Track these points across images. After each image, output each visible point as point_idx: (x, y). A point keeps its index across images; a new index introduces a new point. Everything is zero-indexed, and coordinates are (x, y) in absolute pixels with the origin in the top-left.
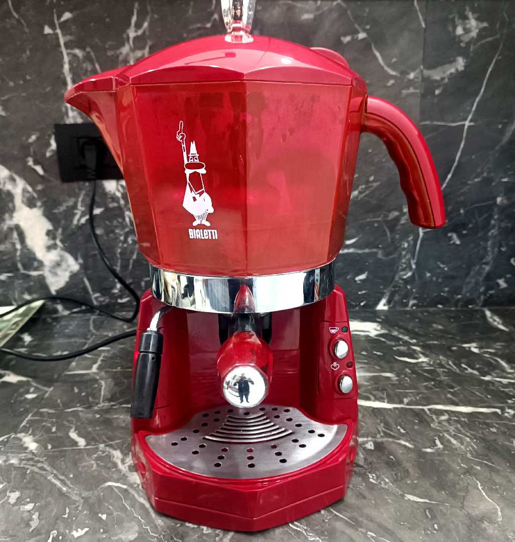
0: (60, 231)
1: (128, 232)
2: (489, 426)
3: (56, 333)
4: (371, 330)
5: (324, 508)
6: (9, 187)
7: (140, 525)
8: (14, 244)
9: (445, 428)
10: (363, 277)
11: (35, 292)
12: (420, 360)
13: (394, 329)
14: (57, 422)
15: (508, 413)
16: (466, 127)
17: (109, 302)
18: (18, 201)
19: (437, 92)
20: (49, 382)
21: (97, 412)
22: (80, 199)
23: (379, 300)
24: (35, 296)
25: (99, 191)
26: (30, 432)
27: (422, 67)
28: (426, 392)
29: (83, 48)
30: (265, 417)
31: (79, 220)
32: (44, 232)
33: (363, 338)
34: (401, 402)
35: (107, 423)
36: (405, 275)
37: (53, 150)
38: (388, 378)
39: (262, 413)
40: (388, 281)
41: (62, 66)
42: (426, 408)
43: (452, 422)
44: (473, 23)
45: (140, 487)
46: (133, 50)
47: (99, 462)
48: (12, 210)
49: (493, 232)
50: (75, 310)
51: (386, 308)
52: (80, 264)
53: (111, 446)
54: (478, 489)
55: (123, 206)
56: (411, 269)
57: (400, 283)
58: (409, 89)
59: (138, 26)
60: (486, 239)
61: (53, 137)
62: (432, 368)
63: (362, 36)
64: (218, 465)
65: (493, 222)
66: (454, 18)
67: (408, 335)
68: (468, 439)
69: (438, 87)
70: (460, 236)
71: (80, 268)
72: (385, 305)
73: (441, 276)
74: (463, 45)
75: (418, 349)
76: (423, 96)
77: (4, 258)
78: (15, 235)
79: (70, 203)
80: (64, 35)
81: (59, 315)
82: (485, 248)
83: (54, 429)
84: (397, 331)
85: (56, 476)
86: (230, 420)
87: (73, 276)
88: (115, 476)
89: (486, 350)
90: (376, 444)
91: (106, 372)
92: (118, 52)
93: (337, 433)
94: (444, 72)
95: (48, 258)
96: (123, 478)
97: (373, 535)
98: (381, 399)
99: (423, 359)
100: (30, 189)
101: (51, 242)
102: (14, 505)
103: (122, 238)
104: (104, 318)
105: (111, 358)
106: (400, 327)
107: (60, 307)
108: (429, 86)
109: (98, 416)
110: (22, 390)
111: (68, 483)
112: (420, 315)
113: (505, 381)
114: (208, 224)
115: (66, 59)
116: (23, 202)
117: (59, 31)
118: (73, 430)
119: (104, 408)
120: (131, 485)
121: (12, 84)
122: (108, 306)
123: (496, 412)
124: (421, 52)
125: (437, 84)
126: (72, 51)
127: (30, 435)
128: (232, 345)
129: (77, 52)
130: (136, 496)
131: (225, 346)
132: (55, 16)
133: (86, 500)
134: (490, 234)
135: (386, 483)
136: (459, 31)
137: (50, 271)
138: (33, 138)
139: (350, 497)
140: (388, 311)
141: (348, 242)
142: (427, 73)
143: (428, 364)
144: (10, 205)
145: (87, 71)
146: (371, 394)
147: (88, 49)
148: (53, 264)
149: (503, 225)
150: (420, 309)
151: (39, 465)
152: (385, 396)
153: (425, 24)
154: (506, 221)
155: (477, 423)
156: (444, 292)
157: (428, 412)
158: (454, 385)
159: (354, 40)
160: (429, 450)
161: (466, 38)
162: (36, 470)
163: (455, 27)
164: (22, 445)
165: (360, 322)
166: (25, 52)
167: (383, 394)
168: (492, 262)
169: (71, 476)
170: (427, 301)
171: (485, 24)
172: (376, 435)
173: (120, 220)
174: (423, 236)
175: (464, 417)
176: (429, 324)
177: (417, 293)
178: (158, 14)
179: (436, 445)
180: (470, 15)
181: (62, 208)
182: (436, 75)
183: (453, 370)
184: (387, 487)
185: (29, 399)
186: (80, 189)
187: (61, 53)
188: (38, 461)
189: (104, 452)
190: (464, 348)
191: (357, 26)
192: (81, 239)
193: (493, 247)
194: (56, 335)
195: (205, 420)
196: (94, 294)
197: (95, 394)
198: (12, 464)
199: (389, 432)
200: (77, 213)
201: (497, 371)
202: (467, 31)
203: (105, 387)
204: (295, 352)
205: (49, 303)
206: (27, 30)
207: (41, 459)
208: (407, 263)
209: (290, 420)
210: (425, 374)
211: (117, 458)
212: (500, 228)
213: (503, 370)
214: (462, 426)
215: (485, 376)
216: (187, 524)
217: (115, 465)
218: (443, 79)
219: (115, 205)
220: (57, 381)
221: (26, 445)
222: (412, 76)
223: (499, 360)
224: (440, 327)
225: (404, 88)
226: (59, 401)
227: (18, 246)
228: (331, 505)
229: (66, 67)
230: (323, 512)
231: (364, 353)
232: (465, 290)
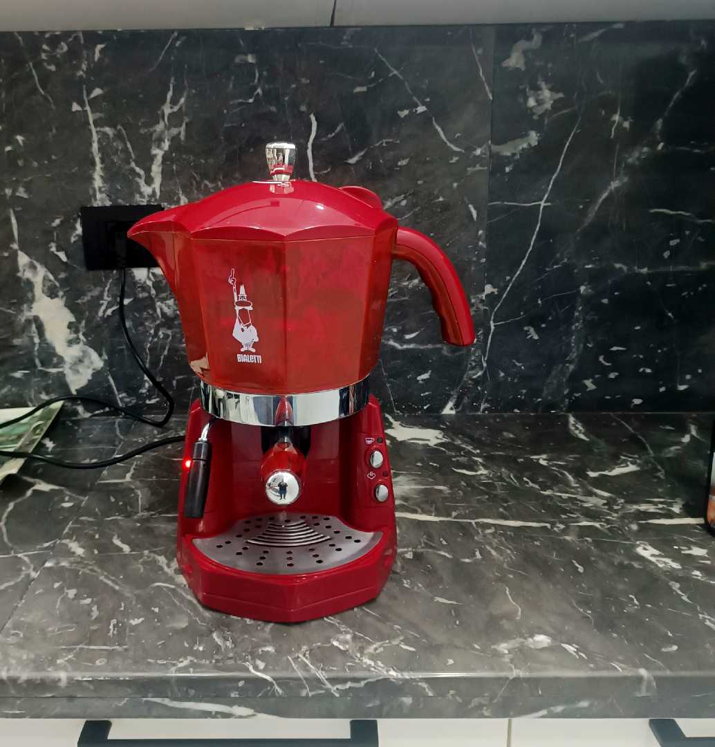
0: (83, 323)
1: (158, 324)
2: (533, 539)
3: (79, 438)
4: (431, 439)
5: (357, 607)
6: (28, 274)
7: (190, 616)
8: (31, 338)
9: (488, 541)
10: (425, 376)
11: (53, 391)
12: (479, 473)
13: (457, 437)
14: (98, 529)
15: (558, 527)
16: (541, 208)
17: (136, 403)
18: (38, 290)
19: (507, 169)
20: (83, 491)
21: (138, 521)
22: (107, 289)
23: (446, 403)
24: (53, 396)
25: (128, 280)
26: (74, 538)
27: (490, 142)
28: (478, 505)
29: (114, 126)
30: (305, 525)
31: (105, 311)
32: (66, 324)
33: (420, 448)
34: (449, 515)
35: (148, 531)
36: (474, 375)
37: (77, 235)
38: (440, 491)
39: (302, 521)
40: (455, 381)
41: (91, 145)
42: (473, 522)
43: (497, 535)
44: (546, 94)
45: (187, 586)
46: (168, 128)
47: (146, 566)
48: (32, 300)
49: (577, 325)
50: (97, 412)
51: (453, 412)
52: (105, 361)
53: (155, 552)
54: (505, 593)
55: (153, 296)
56: (482, 367)
57: (470, 384)
58: (475, 166)
59: (174, 102)
60: (569, 334)
61: (79, 221)
62: (491, 481)
63: (421, 109)
64: (261, 564)
65: (577, 314)
66: (525, 89)
67: (471, 445)
68: (509, 552)
69: (508, 164)
70: (538, 331)
71: (104, 365)
72: (451, 409)
73: (518, 376)
74: (535, 117)
75: (480, 460)
76: (492, 173)
77: (20, 353)
78: (34, 327)
79: (96, 292)
80: (92, 112)
81: (79, 417)
82: (568, 345)
83: (97, 536)
84: (461, 440)
85: (106, 577)
86: (271, 526)
87: (96, 374)
88: (163, 577)
89: (555, 462)
90: (415, 554)
91: (141, 481)
92: (152, 130)
93: (373, 539)
94: (515, 148)
95: (69, 353)
96: (170, 580)
97: (399, 627)
98: (428, 513)
99: (483, 471)
100: (51, 277)
101: (73, 336)
102: (74, 599)
103: (152, 332)
104: (130, 421)
105: (144, 467)
106: (465, 435)
107: (80, 409)
108: (497, 163)
109: (138, 525)
110: (56, 499)
111: (119, 582)
112: (491, 421)
113: (565, 496)
114: (254, 350)
115: (95, 137)
116: (43, 292)
117: (88, 108)
118: (115, 537)
119: (144, 517)
120: (178, 585)
121: (35, 164)
122: (134, 407)
123: (545, 527)
124: (489, 127)
125: (508, 161)
126: (102, 129)
127: (75, 541)
128: (272, 455)
129: (108, 130)
130: (184, 594)
131: (268, 455)
132: (85, 92)
133: (138, 597)
134: (573, 327)
135: (419, 588)
136: (531, 102)
137: (70, 368)
138: (57, 222)
139: (382, 598)
140: (456, 415)
141: (408, 337)
142: (495, 148)
143: (487, 477)
144: (30, 295)
145: (117, 150)
146: (419, 507)
147: (119, 127)
148: (74, 360)
149: (588, 318)
150: (493, 414)
151: (90, 567)
152: (433, 509)
153: (493, 96)
154: (592, 313)
155: (522, 536)
156: (521, 395)
157: (475, 526)
158: (509, 499)
159: (412, 115)
160: (467, 560)
161: (540, 111)
162: (88, 572)
163: (526, 99)
164: (69, 550)
165: (420, 428)
166: (51, 130)
167: (432, 507)
168: (576, 360)
169: (121, 577)
170: (501, 404)
171: (561, 95)
172: (417, 546)
173: (151, 312)
174: (495, 330)
175: (510, 531)
176: (500, 432)
177: (489, 394)
178: (196, 89)
179: (475, 556)
180: (543, 85)
181: (86, 299)
182: (506, 150)
183: (513, 483)
184: (419, 591)
185: (66, 508)
186: (107, 278)
187: (90, 131)
188: (87, 564)
189: (149, 557)
190: (532, 459)
191: (415, 99)
192: (106, 333)
193: (577, 343)
194: (80, 441)
195: (247, 526)
196: (119, 394)
197: (132, 503)
198: (63, 566)
199: (431, 543)
200: (102, 304)
201: (561, 485)
202: (540, 102)
203: (142, 496)
204: (332, 462)
205: (69, 404)
206: (53, 107)
207: (90, 563)
208: (477, 360)
209: (329, 527)
210: (482, 488)
211: (163, 563)
212: (584, 320)
213: (567, 484)
214: (506, 540)
215: (545, 491)
216: (232, 617)
217: (161, 569)
218: (514, 155)
219: (145, 295)
220: (91, 490)
221: (72, 550)
222: (478, 152)
223: (566, 473)
224: (511, 436)
225: (469, 166)
226: (97, 510)
227: (37, 340)
228: (363, 604)
229: (95, 146)
230: (355, 609)
231: (419, 464)
232: (545, 392)
